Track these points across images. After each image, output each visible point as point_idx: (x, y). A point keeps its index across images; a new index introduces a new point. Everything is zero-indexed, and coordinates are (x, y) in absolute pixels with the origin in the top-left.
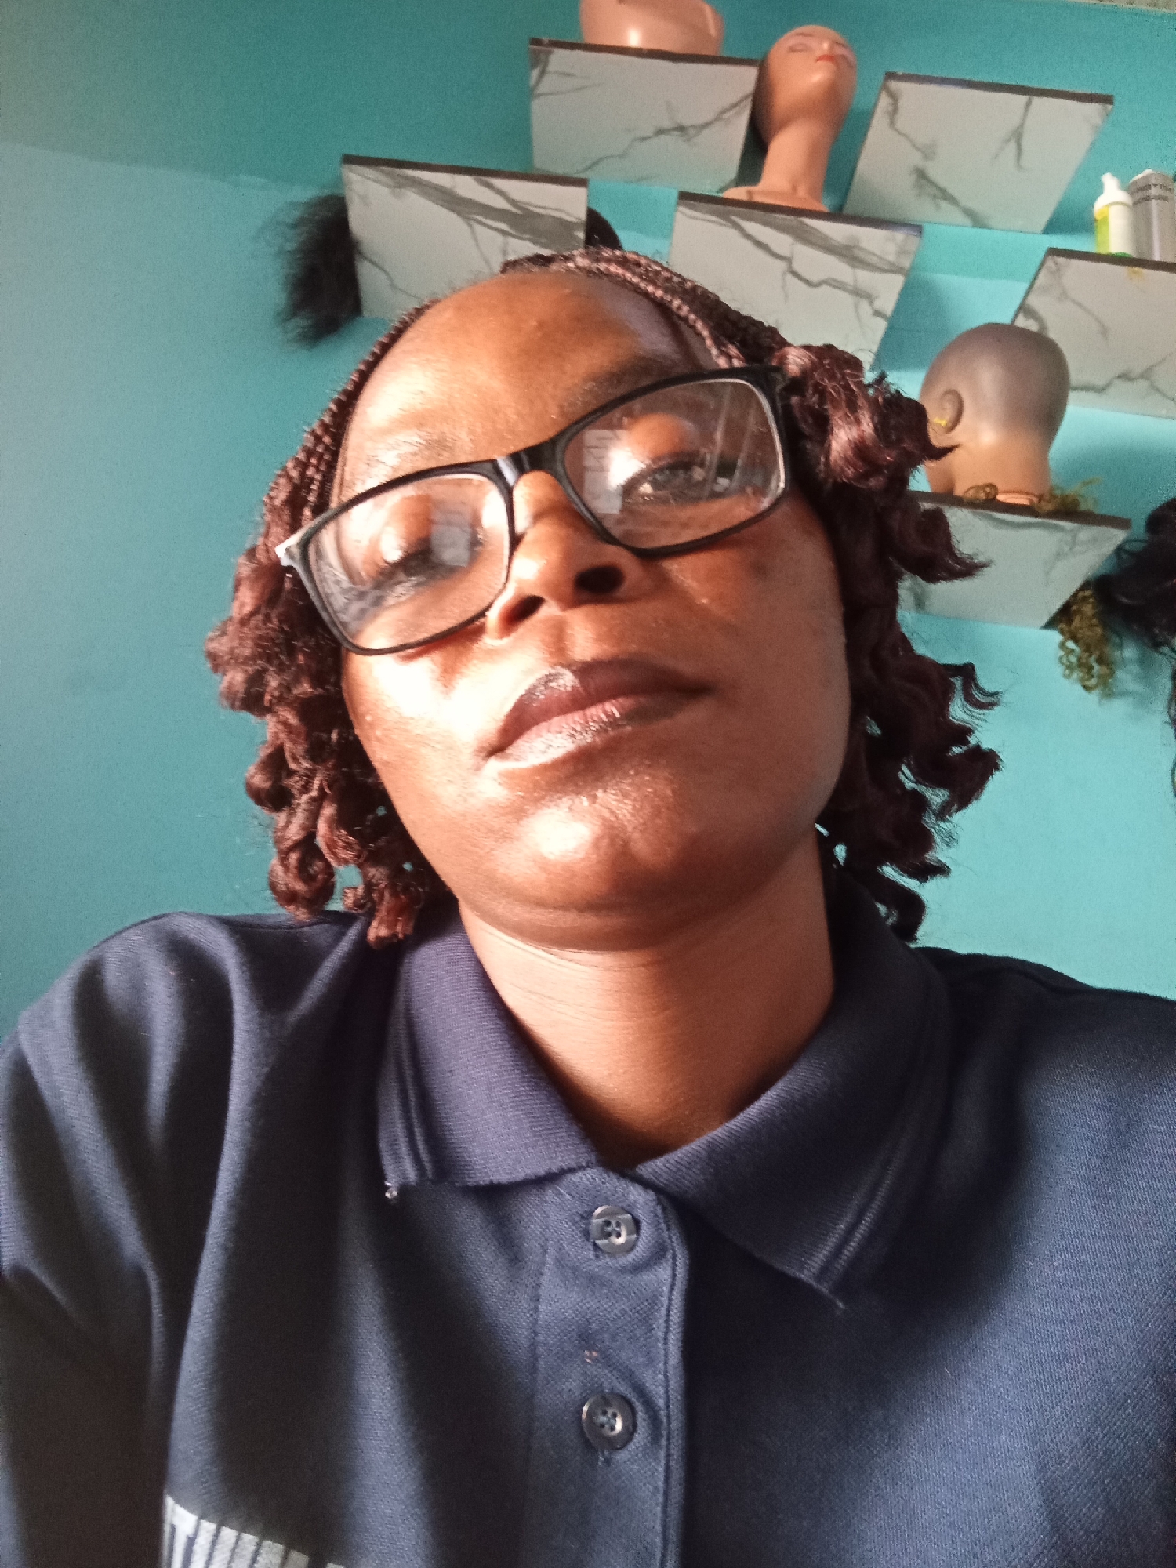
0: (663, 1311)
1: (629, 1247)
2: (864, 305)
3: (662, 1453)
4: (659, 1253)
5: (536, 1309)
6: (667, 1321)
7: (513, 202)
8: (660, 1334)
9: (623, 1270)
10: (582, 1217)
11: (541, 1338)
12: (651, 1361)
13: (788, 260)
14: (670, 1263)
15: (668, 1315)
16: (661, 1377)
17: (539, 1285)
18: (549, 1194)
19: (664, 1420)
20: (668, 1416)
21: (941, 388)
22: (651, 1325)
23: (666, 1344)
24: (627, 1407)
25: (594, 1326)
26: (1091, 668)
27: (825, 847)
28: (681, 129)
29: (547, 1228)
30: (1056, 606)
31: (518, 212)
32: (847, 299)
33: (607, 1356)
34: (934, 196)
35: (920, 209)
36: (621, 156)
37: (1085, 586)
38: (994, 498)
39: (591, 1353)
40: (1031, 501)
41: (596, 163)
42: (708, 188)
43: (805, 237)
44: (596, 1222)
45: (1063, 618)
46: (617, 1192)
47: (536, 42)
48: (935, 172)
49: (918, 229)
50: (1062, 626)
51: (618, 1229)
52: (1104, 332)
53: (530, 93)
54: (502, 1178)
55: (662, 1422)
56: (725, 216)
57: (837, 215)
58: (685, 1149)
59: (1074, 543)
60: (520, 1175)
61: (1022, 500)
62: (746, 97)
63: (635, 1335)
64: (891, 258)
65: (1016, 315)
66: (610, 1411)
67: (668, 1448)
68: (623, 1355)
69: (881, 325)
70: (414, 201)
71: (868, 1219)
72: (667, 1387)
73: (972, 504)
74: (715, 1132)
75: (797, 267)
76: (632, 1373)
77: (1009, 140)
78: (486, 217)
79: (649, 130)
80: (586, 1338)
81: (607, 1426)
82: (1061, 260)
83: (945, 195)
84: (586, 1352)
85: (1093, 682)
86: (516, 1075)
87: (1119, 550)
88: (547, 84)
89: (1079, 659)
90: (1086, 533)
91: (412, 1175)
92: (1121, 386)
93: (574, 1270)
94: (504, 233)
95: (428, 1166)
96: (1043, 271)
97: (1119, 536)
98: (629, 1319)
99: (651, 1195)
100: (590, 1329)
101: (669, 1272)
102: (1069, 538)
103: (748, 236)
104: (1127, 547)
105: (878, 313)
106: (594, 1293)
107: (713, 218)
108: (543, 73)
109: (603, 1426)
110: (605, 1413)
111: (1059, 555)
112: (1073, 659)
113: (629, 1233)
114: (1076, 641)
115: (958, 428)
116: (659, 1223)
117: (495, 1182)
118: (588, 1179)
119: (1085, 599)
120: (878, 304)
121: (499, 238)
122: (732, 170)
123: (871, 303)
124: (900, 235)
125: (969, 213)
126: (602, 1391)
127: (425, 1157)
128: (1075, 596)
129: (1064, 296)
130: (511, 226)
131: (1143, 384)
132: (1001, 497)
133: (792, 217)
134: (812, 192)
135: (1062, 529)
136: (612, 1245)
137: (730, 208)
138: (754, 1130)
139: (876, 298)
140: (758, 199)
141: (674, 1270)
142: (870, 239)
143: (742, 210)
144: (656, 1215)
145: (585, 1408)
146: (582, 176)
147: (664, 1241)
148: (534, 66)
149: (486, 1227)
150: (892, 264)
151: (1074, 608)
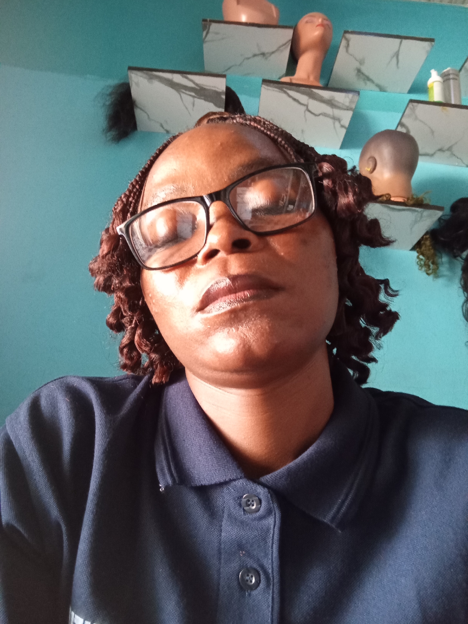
0: (271, 535)
1: (257, 510)
2: (337, 124)
3: (271, 591)
4: (269, 512)
5: (221, 535)
6: (273, 539)
7: (197, 85)
8: (270, 544)
9: (255, 519)
10: (238, 498)
11: (222, 546)
12: (266, 555)
13: (307, 106)
14: (274, 516)
15: (273, 537)
16: (270, 561)
17: (221, 526)
18: (225, 489)
19: (271, 578)
20: (273, 577)
21: (368, 156)
22: (267, 541)
23: (272, 548)
24: (257, 573)
25: (244, 542)
26: (429, 266)
27: (329, 349)
28: (263, 54)
29: (224, 502)
30: (415, 242)
31: (199, 88)
32: (330, 121)
33: (249, 553)
34: (364, 80)
35: (359, 84)
36: (240, 65)
37: (427, 233)
38: (390, 200)
39: (242, 552)
40: (404, 200)
41: (229, 68)
42: (275, 78)
43: (313, 96)
44: (244, 500)
45: (418, 246)
46: (253, 489)
47: (204, 20)
48: (364, 69)
49: (358, 93)
50: (418, 249)
51: (253, 503)
52: (432, 132)
53: (203, 41)
54: (205, 482)
55: (270, 579)
56: (281, 89)
57: (326, 87)
58: (279, 471)
59: (421, 217)
60: (213, 482)
61: (400, 200)
62: (290, 40)
63: (260, 545)
64: (347, 104)
65: (397, 126)
66: (250, 575)
67: (273, 589)
68: (255, 553)
69: (344, 131)
70: (157, 84)
71: (350, 497)
72: (273, 564)
73: (381, 202)
74: (290, 464)
75: (310, 108)
76: (258, 560)
77: (394, 56)
78: (186, 90)
79: (250, 55)
80: (240, 547)
81: (249, 581)
82: (415, 104)
83: (368, 79)
84: (241, 552)
85: (430, 272)
86: (211, 442)
87: (440, 219)
88: (209, 37)
89: (425, 262)
90: (426, 213)
91: (170, 482)
92: (439, 154)
93: (236, 519)
94: (193, 97)
95: (177, 478)
96: (408, 108)
97: (439, 214)
98: (258, 539)
99: (266, 490)
100: (242, 543)
101: (273, 519)
102: (420, 215)
103: (290, 96)
104: (443, 218)
105: (342, 126)
106: (244, 528)
107: (276, 89)
108: (207, 33)
109: (247, 581)
110: (248, 575)
111: (416, 222)
112: (422, 263)
113: (256, 505)
114: (423, 255)
115: (375, 171)
116: (269, 501)
117: (203, 485)
118: (241, 484)
119: (426, 239)
120: (342, 123)
121: (191, 98)
122: (284, 70)
123: (340, 122)
124: (350, 95)
125: (378, 86)
126: (247, 567)
127: (175, 475)
128: (422, 237)
129: (416, 118)
130: (196, 93)
131: (447, 153)
132: (392, 199)
133: (308, 89)
134: (315, 78)
135: (417, 211)
136: (250, 509)
137: (282, 85)
138: (305, 463)
139: (342, 120)
140: (294, 81)
141: (275, 519)
142: (339, 97)
143: (288, 86)
144: (268, 498)
145: (240, 573)
146: (224, 73)
147: (271, 508)
148: (204, 30)
149: (199, 502)
150: (348, 107)
151: (422, 242)
